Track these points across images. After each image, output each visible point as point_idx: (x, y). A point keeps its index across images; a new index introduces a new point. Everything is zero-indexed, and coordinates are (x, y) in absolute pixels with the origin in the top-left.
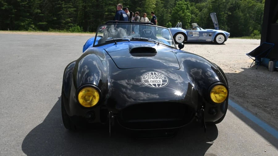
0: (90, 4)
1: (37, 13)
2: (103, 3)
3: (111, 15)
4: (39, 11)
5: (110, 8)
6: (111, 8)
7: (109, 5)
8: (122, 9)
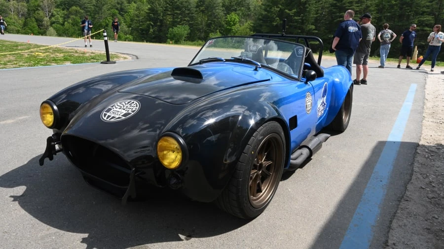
0: (389, 14)
1: (310, 30)
2: (410, 12)
3: (423, 30)
4: (313, 27)
5: (422, 19)
6: (425, 19)
7: (422, 14)
8: (351, 19)
